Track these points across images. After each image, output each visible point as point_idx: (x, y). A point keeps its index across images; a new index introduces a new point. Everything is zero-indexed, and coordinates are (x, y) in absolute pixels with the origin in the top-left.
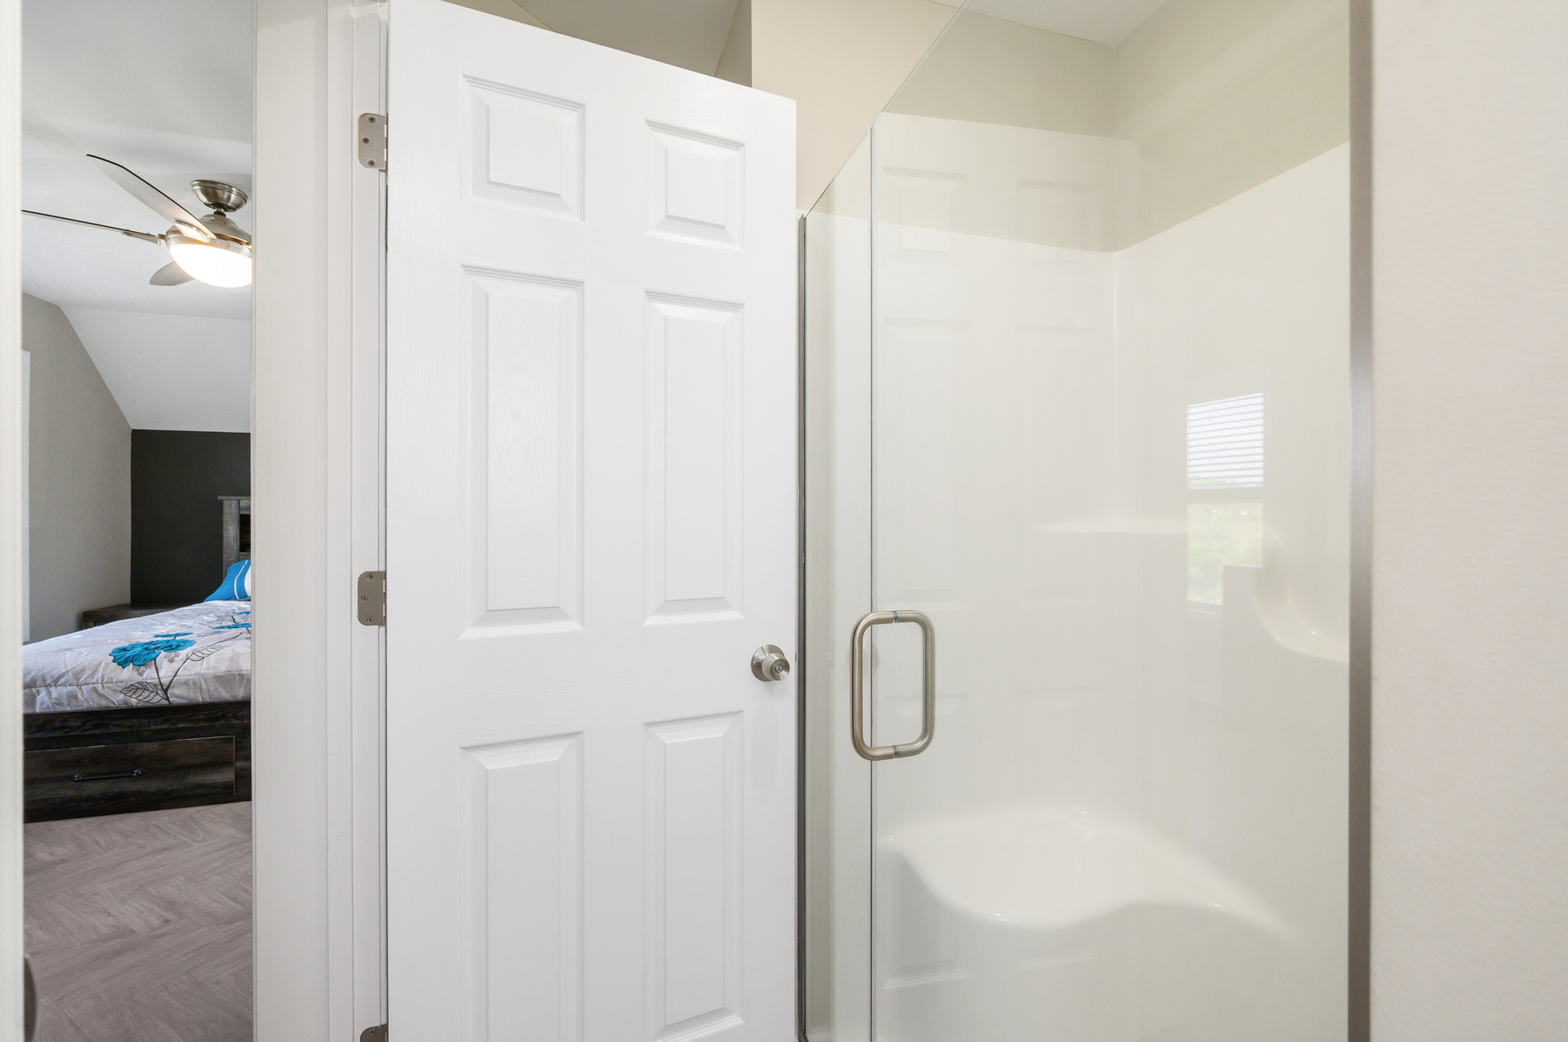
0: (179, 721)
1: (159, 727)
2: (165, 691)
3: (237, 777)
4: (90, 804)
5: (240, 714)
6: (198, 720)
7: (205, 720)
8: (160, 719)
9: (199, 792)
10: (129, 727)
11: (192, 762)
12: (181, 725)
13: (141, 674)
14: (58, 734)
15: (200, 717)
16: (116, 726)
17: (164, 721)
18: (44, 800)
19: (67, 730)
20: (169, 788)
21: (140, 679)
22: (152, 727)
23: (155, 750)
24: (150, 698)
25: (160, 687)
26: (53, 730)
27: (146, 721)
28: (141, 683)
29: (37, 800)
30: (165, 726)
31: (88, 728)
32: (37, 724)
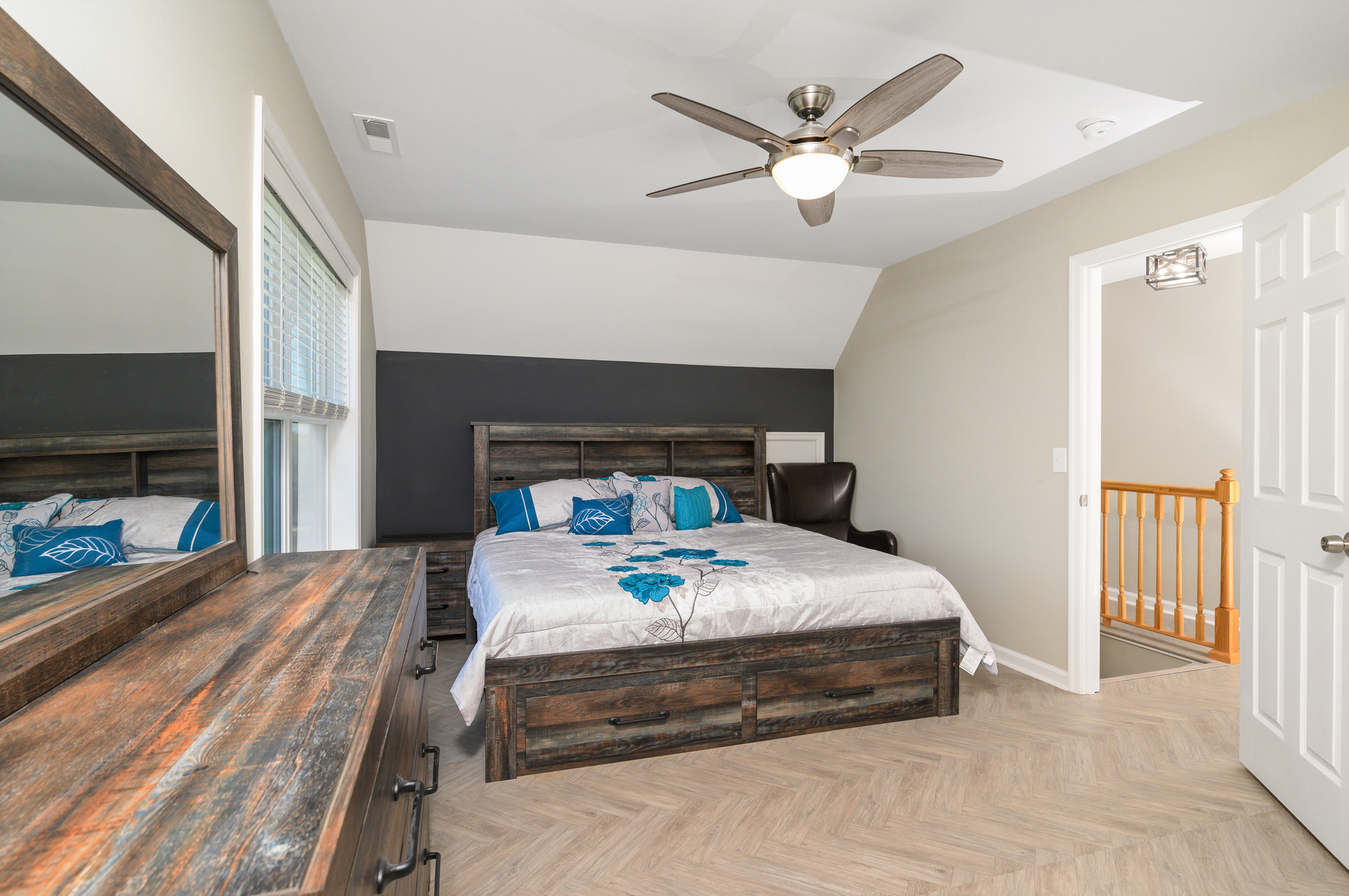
0: (697, 660)
1: (681, 666)
2: (683, 628)
3: (744, 718)
4: (622, 748)
5: (747, 651)
6: (713, 658)
7: (719, 658)
8: (681, 658)
9: (712, 734)
10: (655, 667)
11: (707, 702)
12: (698, 664)
13: (662, 611)
14: (596, 674)
15: (715, 655)
16: (644, 665)
17: (685, 660)
18: (584, 745)
19: (604, 670)
20: (688, 731)
21: (663, 616)
22: (675, 667)
23: (677, 690)
24: (668, 635)
25: (679, 623)
26: (592, 670)
27: (669, 660)
28: (664, 620)
29: (578, 745)
30: (685, 665)
31: (621, 668)
32: (578, 664)
